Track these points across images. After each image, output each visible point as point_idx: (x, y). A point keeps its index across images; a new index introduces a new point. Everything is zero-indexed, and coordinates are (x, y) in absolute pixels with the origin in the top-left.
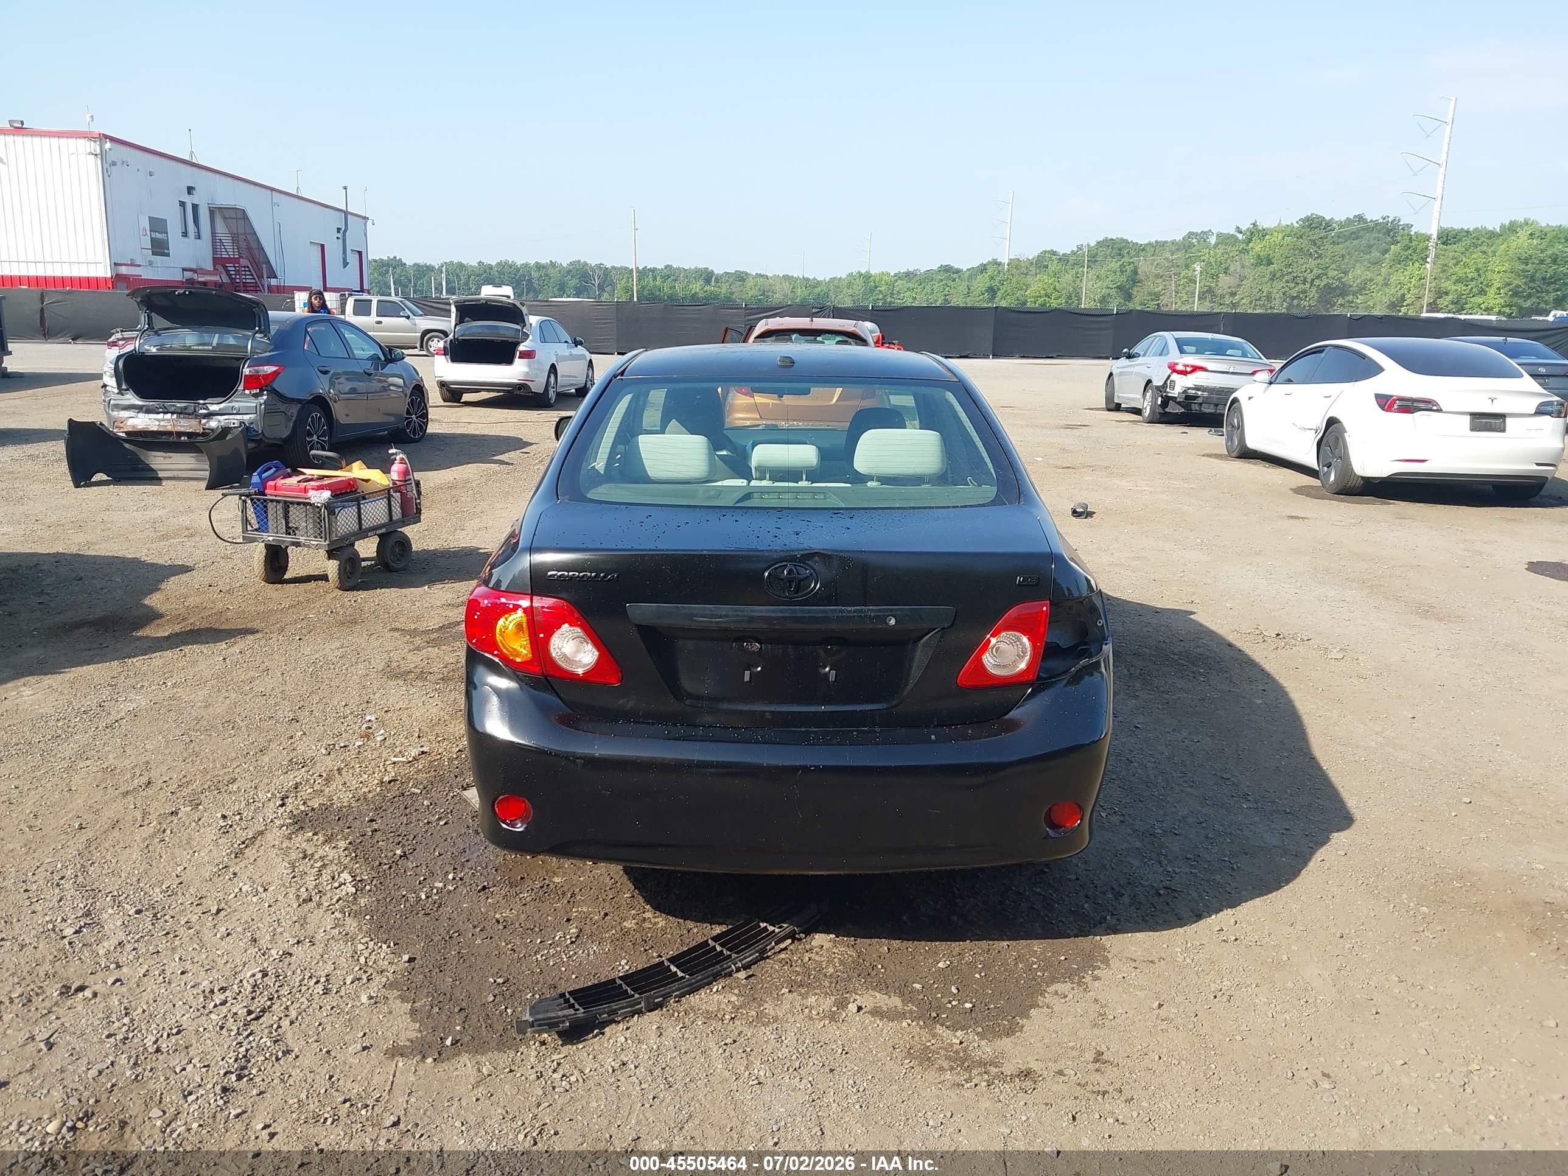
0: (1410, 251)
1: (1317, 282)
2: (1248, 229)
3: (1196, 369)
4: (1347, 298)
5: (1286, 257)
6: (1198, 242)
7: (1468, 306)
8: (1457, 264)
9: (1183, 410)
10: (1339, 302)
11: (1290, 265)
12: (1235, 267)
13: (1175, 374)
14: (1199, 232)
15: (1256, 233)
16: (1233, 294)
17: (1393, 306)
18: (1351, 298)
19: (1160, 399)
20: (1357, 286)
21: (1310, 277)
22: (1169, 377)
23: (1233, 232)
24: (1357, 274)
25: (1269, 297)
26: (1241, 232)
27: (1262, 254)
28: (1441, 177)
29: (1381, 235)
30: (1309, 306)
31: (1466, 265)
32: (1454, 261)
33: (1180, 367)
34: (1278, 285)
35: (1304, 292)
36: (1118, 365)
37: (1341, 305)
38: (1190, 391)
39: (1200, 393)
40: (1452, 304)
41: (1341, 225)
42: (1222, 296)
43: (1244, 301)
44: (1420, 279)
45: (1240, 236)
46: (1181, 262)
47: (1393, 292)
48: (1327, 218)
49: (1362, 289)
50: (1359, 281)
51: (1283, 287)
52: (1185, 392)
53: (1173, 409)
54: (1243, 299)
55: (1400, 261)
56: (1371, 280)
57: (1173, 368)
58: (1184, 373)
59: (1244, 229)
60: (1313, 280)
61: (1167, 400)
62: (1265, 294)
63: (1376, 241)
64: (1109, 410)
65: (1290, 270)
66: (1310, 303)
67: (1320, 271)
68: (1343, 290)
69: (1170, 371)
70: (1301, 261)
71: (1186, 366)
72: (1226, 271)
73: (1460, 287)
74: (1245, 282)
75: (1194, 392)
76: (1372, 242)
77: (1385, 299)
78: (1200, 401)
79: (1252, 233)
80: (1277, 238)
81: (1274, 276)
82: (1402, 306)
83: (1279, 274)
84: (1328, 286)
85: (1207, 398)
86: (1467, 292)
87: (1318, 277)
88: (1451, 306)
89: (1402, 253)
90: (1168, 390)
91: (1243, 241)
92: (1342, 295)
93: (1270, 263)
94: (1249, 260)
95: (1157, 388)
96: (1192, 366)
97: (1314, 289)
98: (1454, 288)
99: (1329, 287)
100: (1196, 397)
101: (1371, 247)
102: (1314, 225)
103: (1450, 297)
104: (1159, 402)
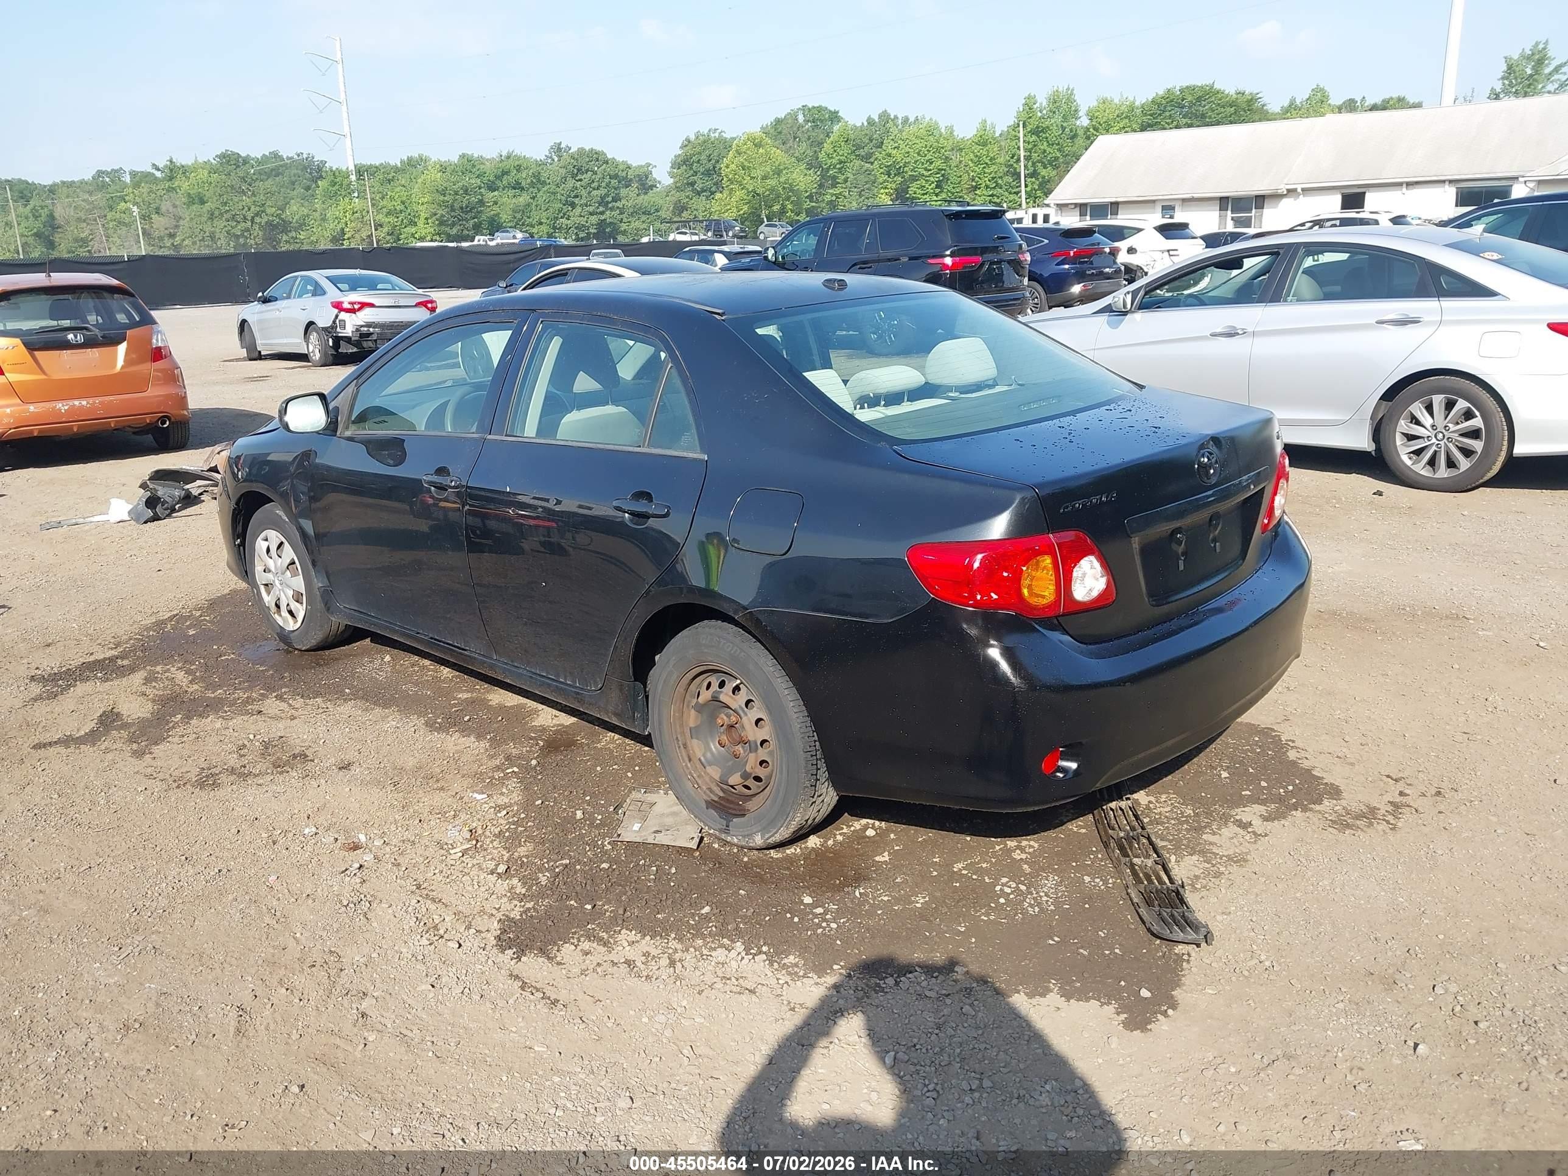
0: (337, 187)
1: (257, 220)
2: (166, 166)
3: (364, 305)
4: (290, 235)
5: (220, 196)
6: (112, 181)
7: (402, 236)
8: (383, 198)
9: (355, 350)
10: (284, 239)
11: (226, 203)
12: (165, 206)
13: (343, 313)
14: (109, 170)
15: (173, 171)
16: (172, 236)
17: (335, 240)
18: (293, 234)
19: (330, 340)
20: (297, 222)
21: (249, 215)
22: (337, 316)
23: (150, 170)
24: (295, 210)
25: (212, 237)
26: (158, 170)
27: (191, 192)
28: (345, 115)
29: (300, 172)
30: (256, 244)
31: (392, 199)
32: (380, 195)
33: (346, 306)
34: (220, 224)
35: (247, 230)
36: (252, 311)
37: (286, 242)
38: (362, 329)
39: (371, 330)
40: (388, 234)
41: (259, 162)
42: (161, 239)
43: (186, 242)
44: (353, 213)
45: (158, 174)
46: (103, 203)
47: (332, 227)
48: (243, 155)
49: (302, 225)
50: (297, 217)
51: (225, 226)
52: (357, 330)
53: (346, 349)
54: (184, 240)
55: (332, 196)
56: (308, 216)
57: (338, 306)
58: (352, 311)
59: (161, 166)
60: (253, 218)
61: (337, 340)
62: (207, 234)
63: (297, 178)
64: (250, 360)
65: (227, 208)
66: (255, 242)
67: (258, 209)
68: (284, 226)
69: (336, 311)
70: (236, 199)
71: (352, 303)
72: (158, 211)
73: (391, 219)
74: (181, 222)
75: (366, 329)
76: (293, 179)
77: (327, 234)
78: (375, 337)
79: (171, 170)
80: (204, 174)
81: (212, 215)
82: (344, 240)
83: (217, 213)
84: (269, 224)
85: (381, 334)
86: (399, 223)
87: (257, 214)
88: (388, 238)
89: (331, 189)
90: (338, 329)
91: (163, 180)
92: (285, 231)
93: (202, 202)
94: (181, 199)
95: (325, 329)
96: (359, 303)
97: (256, 227)
98: (387, 220)
99: (271, 225)
100: (369, 334)
101: (293, 183)
102: (230, 161)
103: (385, 230)
104: (331, 344)
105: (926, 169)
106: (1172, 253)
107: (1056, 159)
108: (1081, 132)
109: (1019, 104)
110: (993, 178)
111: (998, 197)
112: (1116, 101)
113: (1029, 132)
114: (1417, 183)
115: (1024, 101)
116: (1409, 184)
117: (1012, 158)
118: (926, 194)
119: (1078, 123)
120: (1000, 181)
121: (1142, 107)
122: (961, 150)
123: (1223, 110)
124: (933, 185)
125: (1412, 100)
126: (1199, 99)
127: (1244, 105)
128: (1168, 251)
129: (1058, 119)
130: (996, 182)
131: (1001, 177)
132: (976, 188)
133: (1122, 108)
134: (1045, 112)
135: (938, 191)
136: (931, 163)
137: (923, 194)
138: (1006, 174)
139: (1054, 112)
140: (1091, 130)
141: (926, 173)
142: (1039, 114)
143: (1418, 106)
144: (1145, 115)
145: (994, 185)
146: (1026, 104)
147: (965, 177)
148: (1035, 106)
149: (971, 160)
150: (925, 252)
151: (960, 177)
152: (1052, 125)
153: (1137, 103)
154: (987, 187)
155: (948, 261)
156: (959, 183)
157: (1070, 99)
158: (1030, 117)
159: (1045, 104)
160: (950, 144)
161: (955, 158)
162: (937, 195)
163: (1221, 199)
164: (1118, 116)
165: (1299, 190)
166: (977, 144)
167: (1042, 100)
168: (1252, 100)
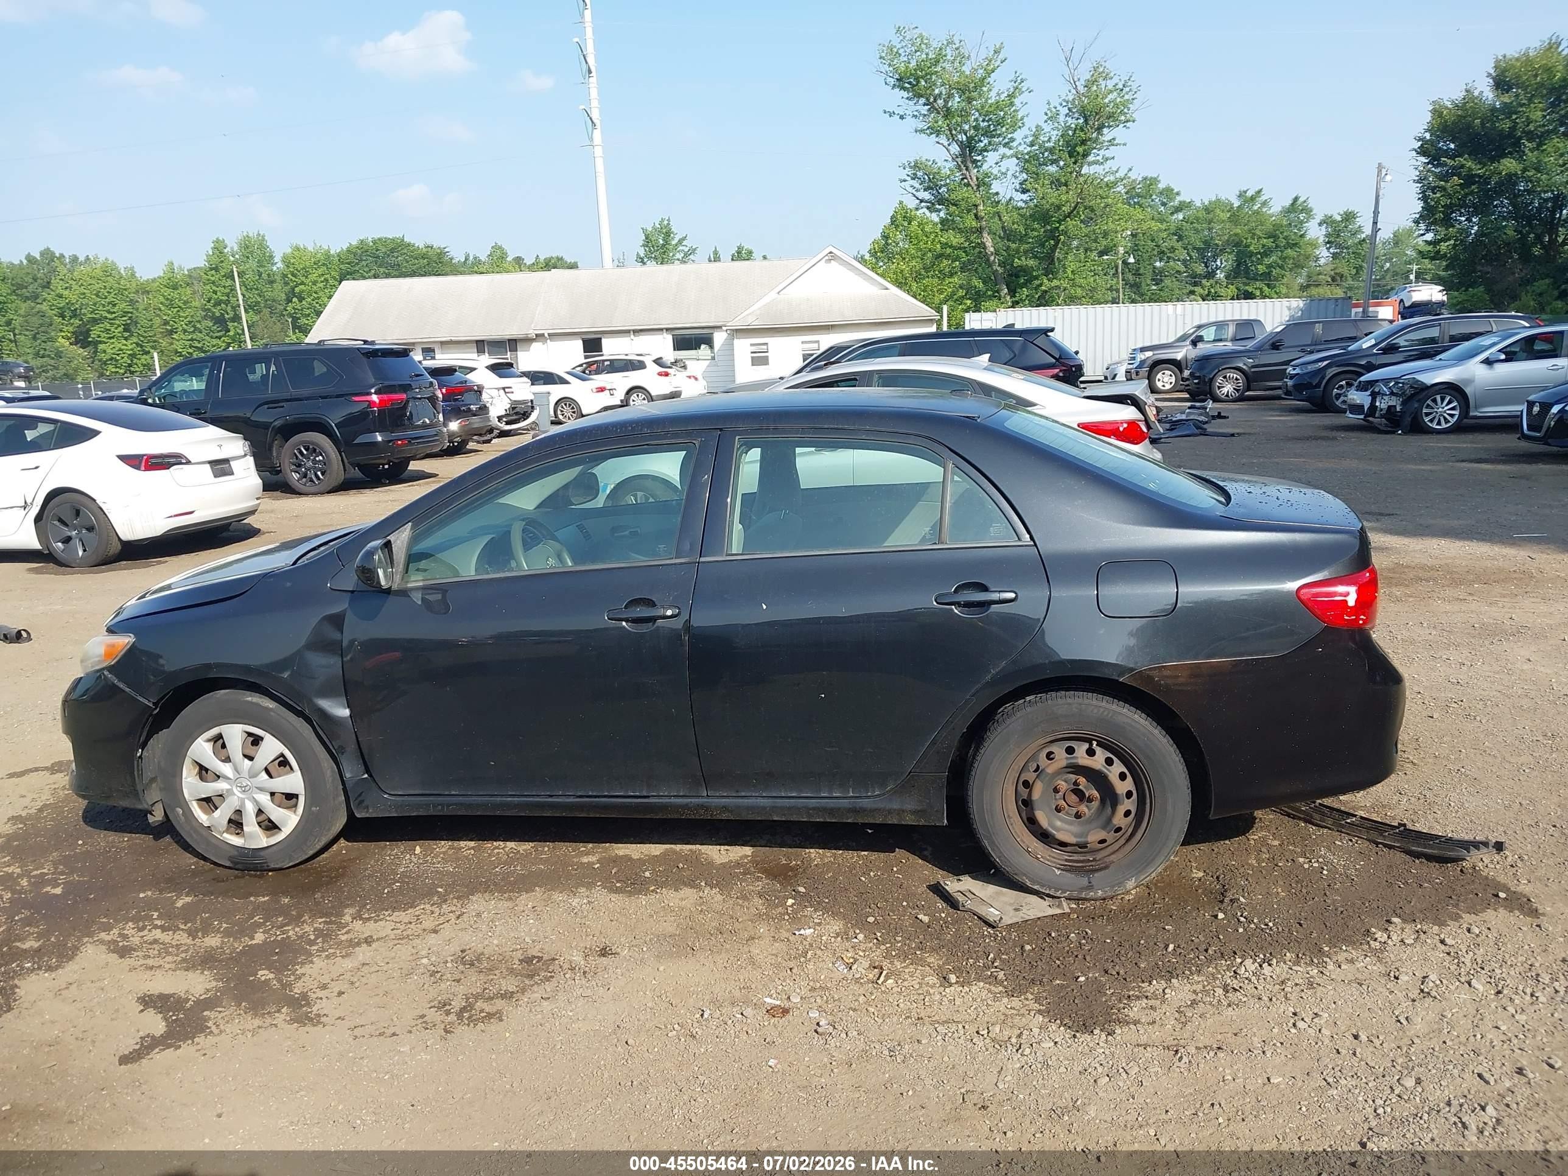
105: (109, 312)
106: (507, 390)
107: (257, 303)
108: (278, 278)
109: (209, 248)
110: (190, 322)
111: (199, 342)
112: (310, 249)
113: (223, 276)
114: (641, 330)
115: (212, 245)
116: (636, 332)
117: (209, 301)
118: (113, 338)
119: (275, 268)
120: (198, 326)
121: (338, 256)
122: (148, 292)
123: (416, 261)
124: (121, 329)
125: (569, 259)
126: (392, 251)
127: (435, 258)
128: (504, 389)
129: (252, 264)
130: (194, 326)
131: (199, 322)
132: (171, 332)
133: (319, 255)
134: (237, 256)
135: (126, 334)
136: (114, 305)
137: (110, 338)
138: (205, 317)
139: (248, 257)
140: (289, 276)
141: (109, 316)
142: (232, 259)
143: (573, 266)
144: (343, 263)
145: (192, 329)
146: (215, 248)
147: (157, 321)
148: (226, 251)
149: (161, 303)
150: (345, 390)
151: (151, 320)
152: (247, 269)
153: (332, 252)
154: (185, 331)
155: (375, 398)
156: (151, 326)
157: (262, 244)
158: (222, 262)
159: (236, 248)
160: (134, 285)
161: (143, 301)
162: (126, 339)
163: (477, 342)
164: (315, 263)
165: (546, 335)
166: (165, 286)
167: (232, 245)
168: (441, 254)
